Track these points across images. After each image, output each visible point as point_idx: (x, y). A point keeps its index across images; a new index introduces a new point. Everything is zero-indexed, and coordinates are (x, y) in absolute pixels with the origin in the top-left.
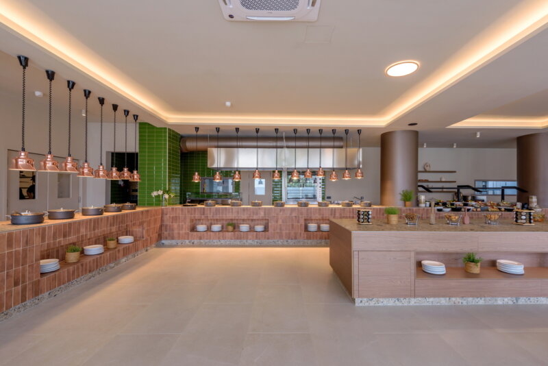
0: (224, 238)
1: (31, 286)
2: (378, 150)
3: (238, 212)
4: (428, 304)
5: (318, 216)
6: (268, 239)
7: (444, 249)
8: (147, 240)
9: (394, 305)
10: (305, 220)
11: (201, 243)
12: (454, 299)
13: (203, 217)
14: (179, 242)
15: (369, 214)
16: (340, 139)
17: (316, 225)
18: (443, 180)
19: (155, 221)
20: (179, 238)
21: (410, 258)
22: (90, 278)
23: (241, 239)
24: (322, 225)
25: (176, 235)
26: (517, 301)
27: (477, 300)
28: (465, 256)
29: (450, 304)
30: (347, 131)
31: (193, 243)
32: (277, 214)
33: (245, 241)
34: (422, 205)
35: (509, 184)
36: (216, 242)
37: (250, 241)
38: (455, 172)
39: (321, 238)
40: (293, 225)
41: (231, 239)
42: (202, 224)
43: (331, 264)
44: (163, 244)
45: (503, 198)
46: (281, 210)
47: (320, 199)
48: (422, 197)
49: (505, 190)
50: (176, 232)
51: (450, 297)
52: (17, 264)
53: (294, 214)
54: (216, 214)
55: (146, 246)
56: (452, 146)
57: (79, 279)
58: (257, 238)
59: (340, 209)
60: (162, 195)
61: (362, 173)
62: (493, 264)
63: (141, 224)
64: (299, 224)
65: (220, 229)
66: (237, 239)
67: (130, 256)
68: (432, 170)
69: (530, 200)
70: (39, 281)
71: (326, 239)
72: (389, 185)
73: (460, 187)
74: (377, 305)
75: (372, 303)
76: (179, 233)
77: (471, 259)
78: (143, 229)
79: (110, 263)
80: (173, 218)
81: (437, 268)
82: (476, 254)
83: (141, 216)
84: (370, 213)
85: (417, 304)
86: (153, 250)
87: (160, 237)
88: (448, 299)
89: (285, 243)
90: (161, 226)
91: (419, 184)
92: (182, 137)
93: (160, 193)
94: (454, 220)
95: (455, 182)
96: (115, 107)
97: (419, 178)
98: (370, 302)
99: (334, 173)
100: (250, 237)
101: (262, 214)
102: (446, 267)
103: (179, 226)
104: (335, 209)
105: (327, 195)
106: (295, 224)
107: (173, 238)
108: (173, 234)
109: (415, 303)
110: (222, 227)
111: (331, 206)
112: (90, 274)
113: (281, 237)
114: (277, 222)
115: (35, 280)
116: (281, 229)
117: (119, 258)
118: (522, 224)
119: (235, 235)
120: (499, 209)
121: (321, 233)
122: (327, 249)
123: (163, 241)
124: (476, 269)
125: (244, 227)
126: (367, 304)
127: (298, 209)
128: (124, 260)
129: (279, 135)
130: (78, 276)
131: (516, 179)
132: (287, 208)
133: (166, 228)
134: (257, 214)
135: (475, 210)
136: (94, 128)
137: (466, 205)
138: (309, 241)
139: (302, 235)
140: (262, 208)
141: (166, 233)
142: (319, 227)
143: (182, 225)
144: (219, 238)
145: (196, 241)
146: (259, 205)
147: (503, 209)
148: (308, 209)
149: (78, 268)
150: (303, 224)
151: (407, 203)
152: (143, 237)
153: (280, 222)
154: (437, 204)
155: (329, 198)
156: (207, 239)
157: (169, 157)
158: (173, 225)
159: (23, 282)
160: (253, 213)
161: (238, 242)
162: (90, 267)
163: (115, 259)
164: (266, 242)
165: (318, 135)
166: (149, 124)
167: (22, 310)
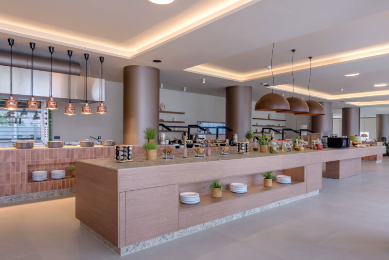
2: (121, 85)
4: (188, 234)
5: (49, 161)
7: (201, 179)
9: (160, 243)
10: (29, 166)
12: (206, 224)
15: (129, 151)
16: (77, 65)
17: (45, 172)
18: (175, 120)
21: (174, 192)
24: (53, 172)
26: (244, 214)
27: (221, 220)
28: (212, 183)
29: (204, 229)
30: (86, 56)
34: (163, 143)
35: (221, 125)
38: (184, 113)
39: (53, 188)
40: (8, 175)
43: (78, 216)
45: (217, 137)
47: (46, 139)
48: (163, 135)
49: (220, 129)
51: (204, 222)
53: (10, 160)
56: (182, 89)
59: (79, 149)
61: (105, 107)
62: (228, 187)
64: (20, 173)
68: (166, 110)
69: (234, 137)
71: (60, 188)
72: (132, 123)
73: (190, 126)
74: (144, 248)
75: (138, 249)
77: (216, 186)
81: (193, 198)
82: (219, 180)
84: (131, 149)
85: (180, 237)
88: (202, 224)
91: (160, 123)
94: (201, 152)
95: (184, 122)
97: (160, 118)
98: (137, 247)
99: (70, 105)
102: (201, 196)
104: (73, 150)
105: (54, 135)
106: (13, 173)
109: (178, 236)
111: (65, 147)
118: (242, 154)
120: (217, 145)
121: (53, 181)
122: (72, 200)
124: (219, 193)
126: (133, 251)
127: (16, 152)
131: (225, 121)
135: (202, 146)
137: (195, 142)
138: (35, 195)
139: (24, 186)
142: (49, 174)
147: (219, 145)
148: (33, 152)
150: (26, 172)
151: (151, 141)
154: (174, 142)
155: (57, 138)
165: (48, 54)
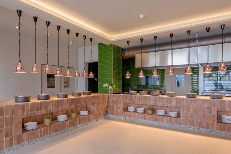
0: (145, 119)
1: (16, 138)
3: (155, 100)
6: (180, 124)
8: (97, 114)
10: (218, 111)
11: (130, 120)
13: (131, 102)
14: (118, 117)
19: (103, 102)
20: (117, 115)
22: (56, 135)
23: (157, 121)
25: (116, 113)
31: (125, 119)
32: (189, 104)
33: (160, 123)
36: (139, 120)
37: (164, 124)
40: (204, 115)
41: (150, 120)
42: (132, 106)
44: (109, 117)
46: (192, 101)
50: (116, 110)
52: (7, 125)
53: (205, 106)
54: (140, 101)
55: (96, 118)
57: (49, 135)
58: (170, 122)
60: (108, 86)
63: (93, 104)
64: (212, 115)
65: (143, 112)
66: (155, 120)
67: (85, 123)
70: (21, 135)
76: (117, 111)
78: (94, 107)
79: (70, 126)
80: (114, 101)
83: (92, 99)
86: (102, 120)
87: (107, 113)
89: (197, 130)
90: (108, 106)
92: (123, 50)
93: (107, 85)
96: (85, 37)
100: (164, 120)
101: (174, 103)
103: (117, 106)
106: (207, 114)
107: (114, 114)
108: (114, 111)
110: (145, 110)
112: (56, 133)
113: (192, 124)
114: (188, 110)
115: (18, 134)
116: (192, 117)
117: (76, 124)
119: (152, 117)
123: (109, 115)
125: (160, 112)
127: (210, 100)
128: (80, 125)
129: (191, 37)
130: (47, 134)
132: (198, 100)
133: (110, 108)
134: (170, 103)
136: (81, 51)
138: (223, 132)
139: (215, 125)
140: (175, 98)
141: (110, 111)
143: (119, 106)
144: (141, 118)
145: (127, 118)
146: (173, 95)
148: (221, 102)
149: (47, 129)
150: (216, 115)
152: (94, 112)
153: (191, 111)
156: (134, 117)
157: (113, 63)
158: (114, 106)
159: (11, 135)
160: (167, 102)
161: (155, 123)
162: (56, 129)
163: (73, 125)
164: (178, 126)
166: (103, 44)
167: (11, 150)
